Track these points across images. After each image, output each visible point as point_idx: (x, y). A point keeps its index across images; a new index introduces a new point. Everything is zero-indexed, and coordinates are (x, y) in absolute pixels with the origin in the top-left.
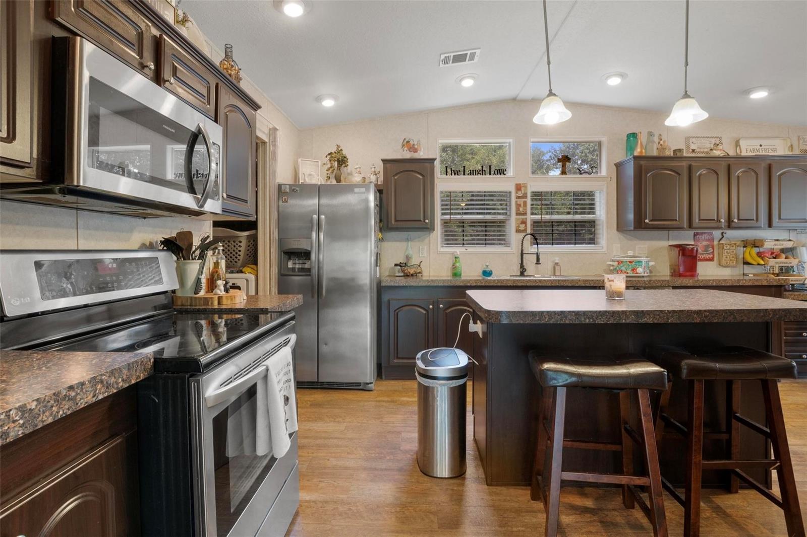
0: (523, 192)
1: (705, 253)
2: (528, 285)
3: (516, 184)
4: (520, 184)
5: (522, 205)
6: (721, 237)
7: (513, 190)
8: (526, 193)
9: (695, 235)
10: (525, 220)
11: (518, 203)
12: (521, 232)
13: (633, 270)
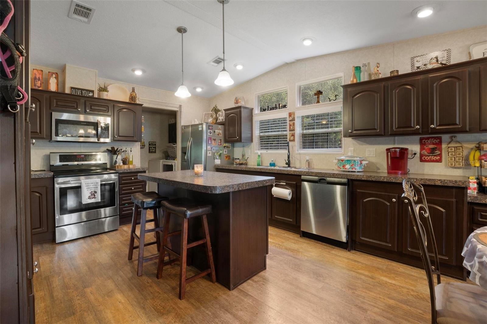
0: (292, 117)
1: (431, 155)
2: (266, 171)
3: (289, 113)
4: (291, 113)
5: (292, 125)
6: (449, 140)
7: (288, 117)
8: (294, 118)
9: (421, 140)
10: (294, 134)
11: (290, 124)
12: (291, 141)
13: (344, 166)
